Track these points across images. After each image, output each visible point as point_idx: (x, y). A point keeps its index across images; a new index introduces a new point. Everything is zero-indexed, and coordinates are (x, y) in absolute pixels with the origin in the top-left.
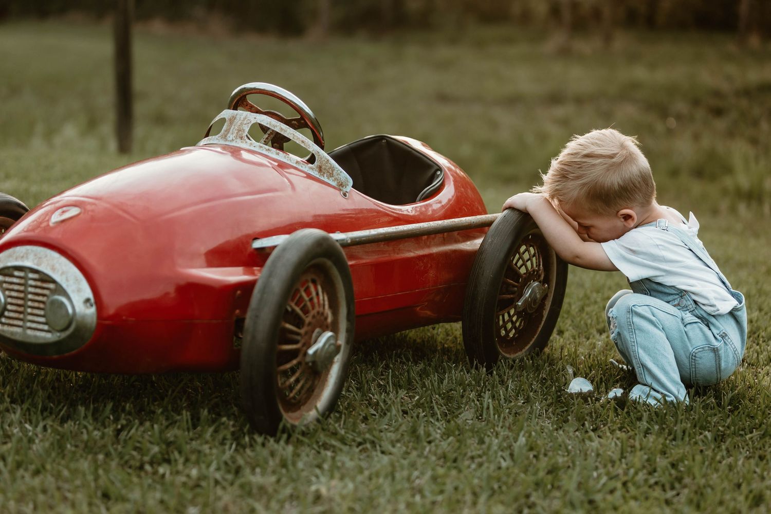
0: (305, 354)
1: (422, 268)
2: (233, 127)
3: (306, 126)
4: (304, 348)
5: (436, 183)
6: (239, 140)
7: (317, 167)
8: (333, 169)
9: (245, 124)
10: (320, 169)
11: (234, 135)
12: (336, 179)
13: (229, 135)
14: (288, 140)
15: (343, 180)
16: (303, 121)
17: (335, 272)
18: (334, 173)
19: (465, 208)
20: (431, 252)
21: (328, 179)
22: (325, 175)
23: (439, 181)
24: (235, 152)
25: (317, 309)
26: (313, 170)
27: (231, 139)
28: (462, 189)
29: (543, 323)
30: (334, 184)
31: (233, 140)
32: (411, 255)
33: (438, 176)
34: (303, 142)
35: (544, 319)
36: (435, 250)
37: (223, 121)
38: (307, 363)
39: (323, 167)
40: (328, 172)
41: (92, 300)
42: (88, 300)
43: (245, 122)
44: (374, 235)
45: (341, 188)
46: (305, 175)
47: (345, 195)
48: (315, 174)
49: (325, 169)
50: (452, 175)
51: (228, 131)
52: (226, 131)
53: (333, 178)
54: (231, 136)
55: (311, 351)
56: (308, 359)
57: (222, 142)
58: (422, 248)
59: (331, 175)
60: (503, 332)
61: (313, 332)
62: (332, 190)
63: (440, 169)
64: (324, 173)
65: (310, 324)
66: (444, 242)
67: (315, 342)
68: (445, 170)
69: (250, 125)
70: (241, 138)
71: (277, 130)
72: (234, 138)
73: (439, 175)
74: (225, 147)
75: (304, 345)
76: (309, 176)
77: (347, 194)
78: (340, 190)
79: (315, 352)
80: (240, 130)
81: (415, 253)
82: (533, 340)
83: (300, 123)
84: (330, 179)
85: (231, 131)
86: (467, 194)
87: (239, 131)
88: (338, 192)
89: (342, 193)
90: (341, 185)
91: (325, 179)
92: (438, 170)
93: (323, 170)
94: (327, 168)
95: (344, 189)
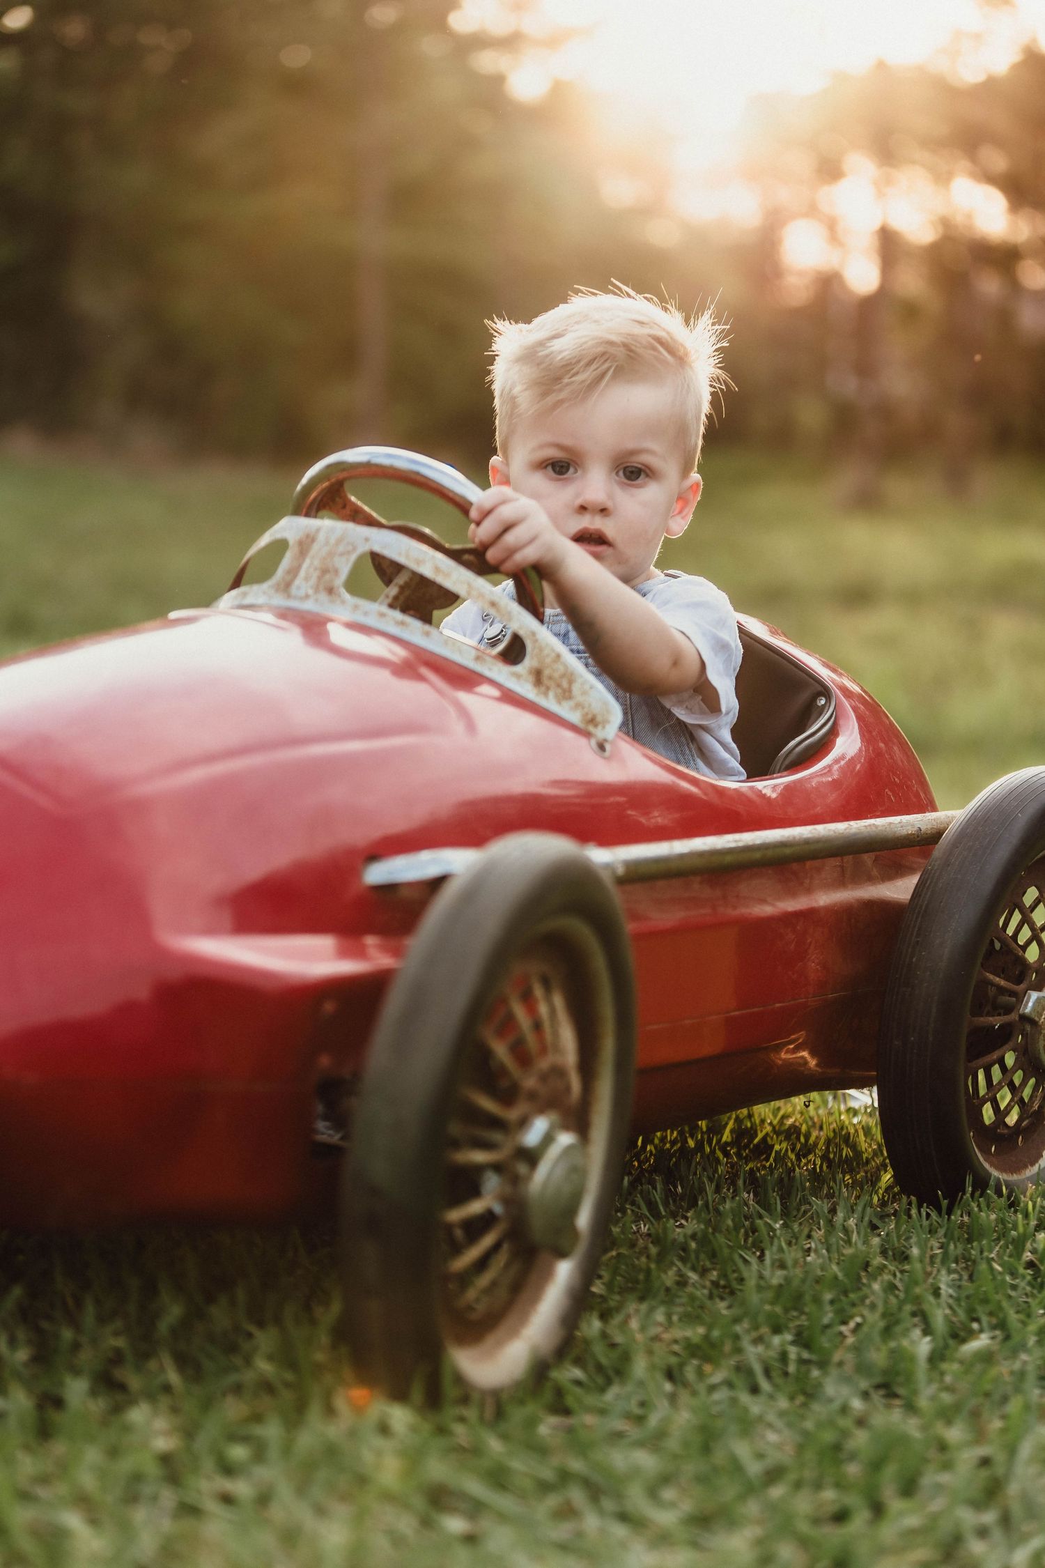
1: (793, 946)
2: (307, 562)
5: (817, 728)
6: (323, 596)
7: (530, 673)
8: (570, 677)
9: (342, 554)
10: (538, 677)
11: (313, 581)
12: (578, 706)
13: (297, 582)
15: (596, 708)
18: (574, 687)
19: (890, 793)
20: (815, 905)
21: (559, 702)
22: (551, 694)
23: (826, 724)
24: (313, 628)
25: (549, 1056)
26: (518, 678)
27: (302, 593)
28: (882, 745)
30: (575, 717)
31: (307, 597)
32: (766, 910)
33: (821, 711)
34: (494, 604)
36: (825, 898)
37: (280, 547)
39: (546, 672)
40: (559, 686)
43: (341, 549)
44: (682, 856)
45: (591, 729)
46: (502, 694)
47: (601, 747)
48: (526, 690)
49: (550, 678)
50: (855, 709)
51: (294, 572)
52: (288, 572)
53: (571, 703)
54: (302, 585)
57: (279, 601)
58: (793, 894)
59: (566, 694)
60: (988, 1113)
62: (568, 735)
63: (825, 691)
64: (548, 688)
66: (845, 879)
68: (837, 696)
69: (353, 557)
70: (330, 591)
71: (427, 571)
72: (310, 592)
73: (824, 706)
74: (285, 614)
76: (509, 698)
77: (608, 747)
78: (588, 735)
80: (328, 571)
81: (776, 906)
84: (564, 703)
85: (302, 573)
86: (892, 758)
87: (325, 571)
88: (582, 741)
89: (593, 742)
90: (593, 721)
91: (550, 703)
92: (820, 694)
93: (545, 681)
94: (556, 675)
95: (600, 733)
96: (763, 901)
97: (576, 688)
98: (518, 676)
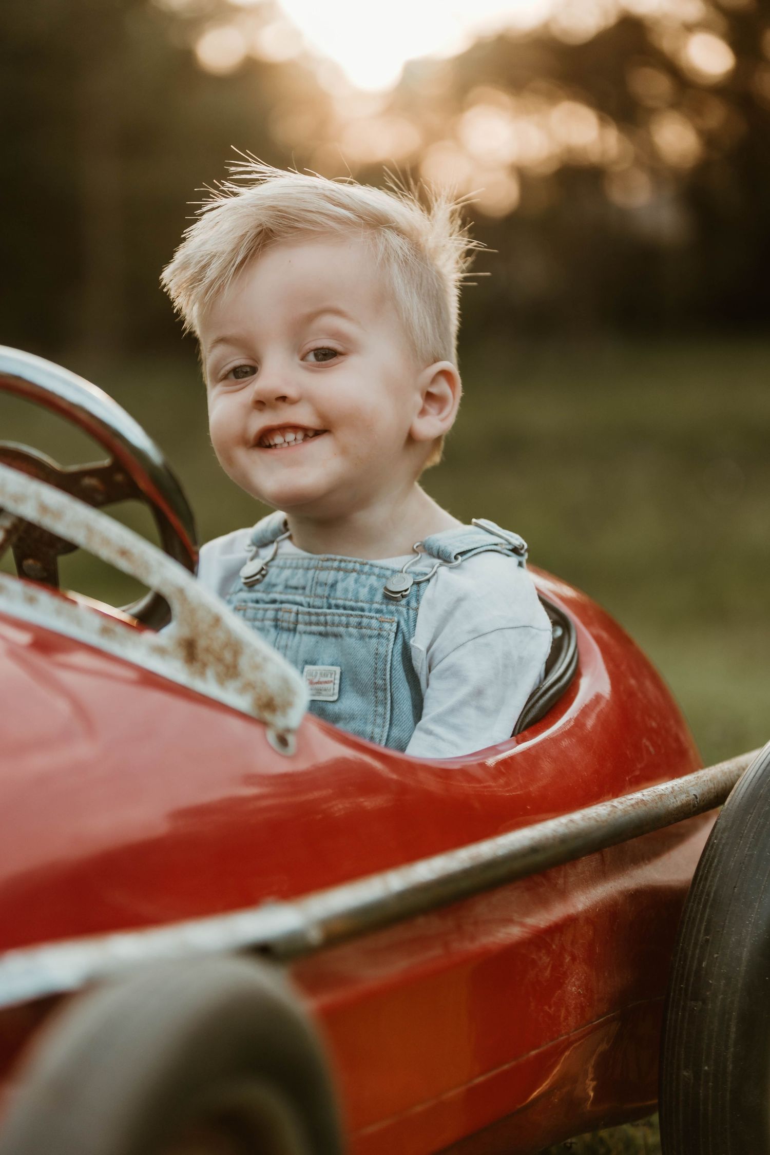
1: (547, 973)
3: (133, 492)
5: (558, 673)
7: (177, 642)
8: (236, 647)
10: (188, 648)
12: (248, 686)
14: (70, 547)
15: (273, 685)
16: (119, 478)
19: (648, 743)
20: (571, 911)
21: (222, 683)
22: (210, 673)
26: (162, 654)
28: (633, 682)
30: (243, 702)
32: (514, 933)
34: (124, 553)
36: (581, 901)
39: (202, 643)
40: (220, 660)
45: (267, 716)
46: (131, 676)
47: (282, 738)
48: (174, 669)
49: (208, 650)
50: (598, 639)
53: (239, 683)
58: (544, 903)
59: (230, 672)
62: (236, 725)
63: (561, 621)
64: (204, 665)
68: (576, 627)
71: (29, 512)
73: (563, 643)
77: (291, 739)
78: (264, 724)
81: (522, 925)
83: (111, 482)
84: (230, 684)
86: (644, 696)
88: (255, 731)
89: (271, 737)
90: (269, 705)
91: (209, 687)
93: (201, 655)
94: (216, 646)
95: (280, 721)
96: (508, 921)
97: (244, 663)
98: (160, 651)
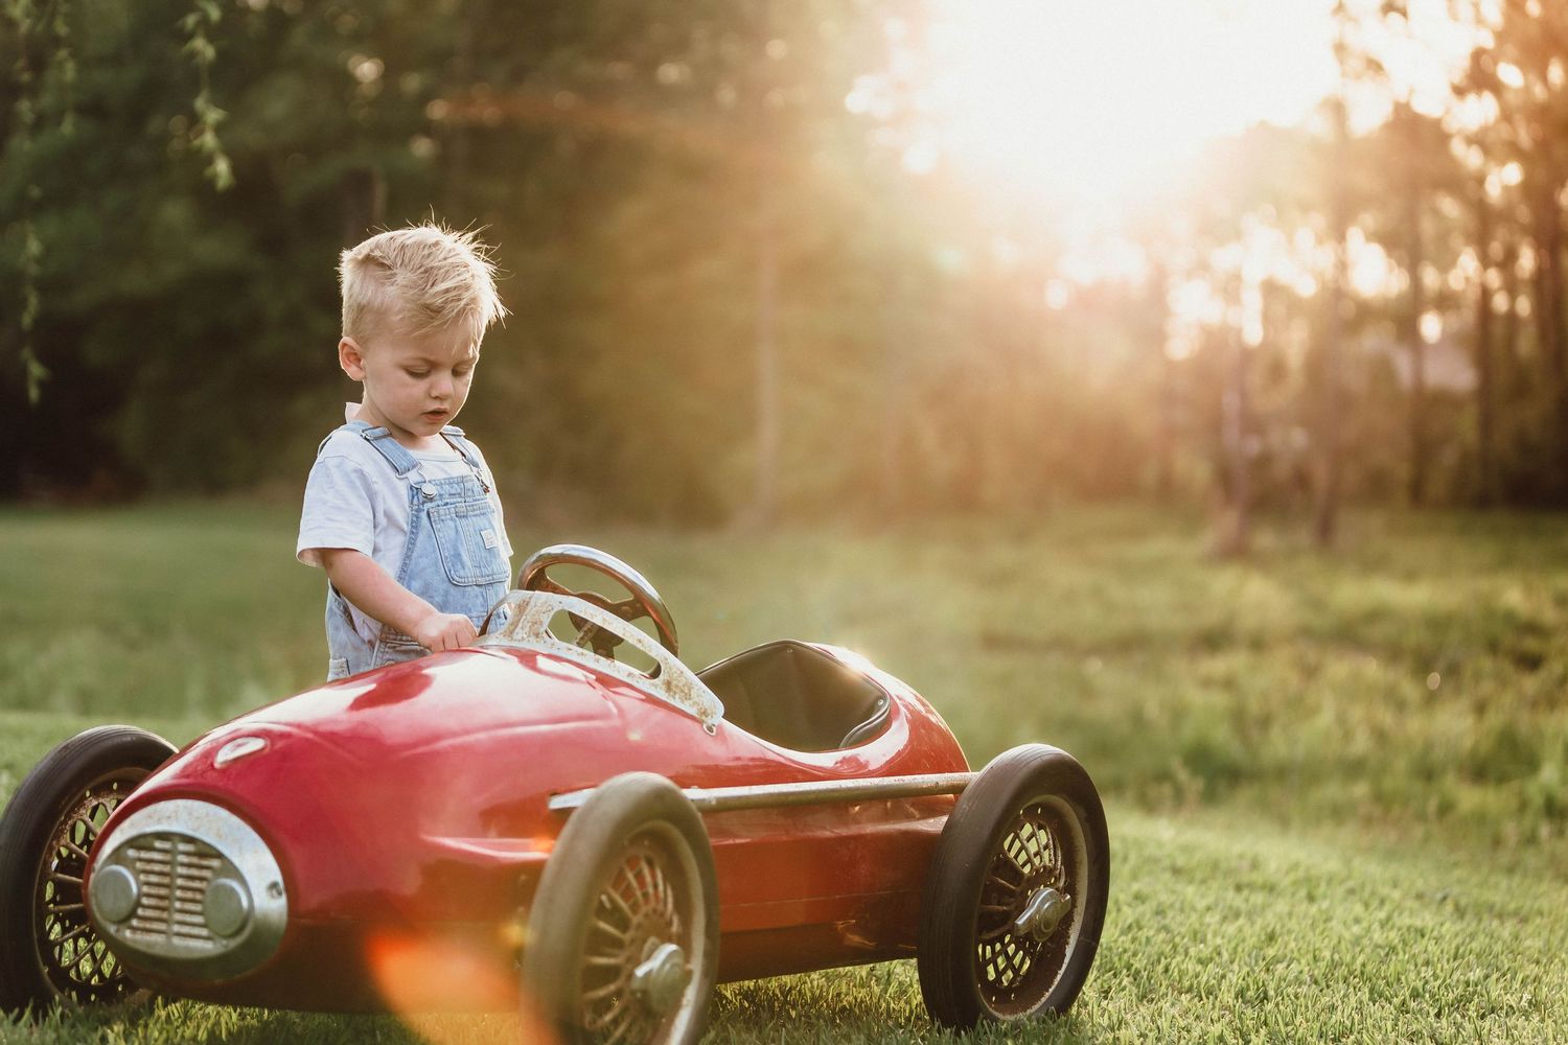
0: (631, 976)
1: (846, 859)
2: (524, 617)
3: (646, 613)
4: (629, 967)
5: (876, 719)
6: (532, 639)
7: (664, 683)
8: (691, 686)
9: (544, 613)
10: (668, 685)
11: (527, 630)
12: (695, 704)
13: (517, 630)
14: (619, 640)
15: (707, 705)
16: (638, 605)
17: (685, 850)
18: (692, 692)
19: (926, 762)
20: (863, 832)
21: (682, 702)
22: (677, 696)
23: (880, 717)
24: (528, 659)
25: (653, 903)
26: (656, 687)
27: (519, 637)
28: (922, 731)
29: (1064, 966)
30: (693, 711)
31: (523, 640)
32: (827, 834)
33: (880, 708)
34: (640, 641)
35: (1067, 960)
36: (869, 829)
38: (633, 993)
39: (674, 683)
40: (683, 691)
41: (281, 885)
42: (274, 885)
43: (544, 609)
44: (759, 796)
45: (704, 718)
46: (643, 697)
47: (710, 729)
48: (661, 694)
49: (677, 686)
50: (905, 707)
51: (515, 624)
52: (512, 624)
53: (691, 702)
54: (520, 632)
55: (640, 972)
56: (635, 985)
59: (687, 697)
60: (992, 975)
61: (644, 941)
62: (689, 721)
63: (883, 695)
64: (675, 693)
65: (639, 926)
66: (887, 816)
67: (648, 958)
68: (892, 698)
69: (552, 613)
70: (537, 635)
71: (600, 623)
72: (525, 636)
73: (881, 704)
74: (510, 651)
75: (629, 960)
76: (650, 699)
77: (715, 729)
78: (701, 722)
79: (648, 974)
80: (536, 623)
81: (832, 832)
82: (1047, 995)
83: (635, 608)
84: (686, 702)
85: (520, 625)
86: (930, 739)
87: (534, 624)
88: (697, 726)
89: (705, 726)
90: (705, 713)
91: (676, 702)
92: (880, 698)
93: (673, 689)
94: (680, 684)
95: (709, 721)
96: (824, 828)
97: (694, 693)
98: (656, 686)
